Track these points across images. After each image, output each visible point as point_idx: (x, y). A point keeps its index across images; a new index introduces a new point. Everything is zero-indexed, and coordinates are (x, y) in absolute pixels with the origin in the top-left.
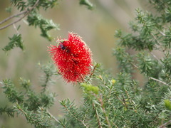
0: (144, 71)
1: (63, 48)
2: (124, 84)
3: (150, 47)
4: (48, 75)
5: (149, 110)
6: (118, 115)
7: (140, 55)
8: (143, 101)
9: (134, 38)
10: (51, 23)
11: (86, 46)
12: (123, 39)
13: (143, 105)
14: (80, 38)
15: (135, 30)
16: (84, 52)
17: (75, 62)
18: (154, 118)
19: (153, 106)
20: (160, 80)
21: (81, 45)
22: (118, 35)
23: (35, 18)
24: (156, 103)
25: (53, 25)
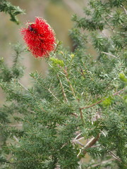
0: (97, 47)
1: (32, 30)
2: (80, 58)
3: (101, 28)
4: (18, 53)
5: (102, 78)
6: (78, 83)
7: (93, 34)
8: (98, 71)
9: (87, 21)
10: (18, 9)
11: (50, 28)
12: (78, 22)
13: (98, 74)
14: (45, 21)
15: (88, 14)
16: (48, 33)
17: (42, 41)
18: (107, 85)
19: (106, 75)
20: (109, 54)
21: (46, 27)
22: (75, 19)
23: (5, 5)
24: (108, 73)
25: (20, 10)
